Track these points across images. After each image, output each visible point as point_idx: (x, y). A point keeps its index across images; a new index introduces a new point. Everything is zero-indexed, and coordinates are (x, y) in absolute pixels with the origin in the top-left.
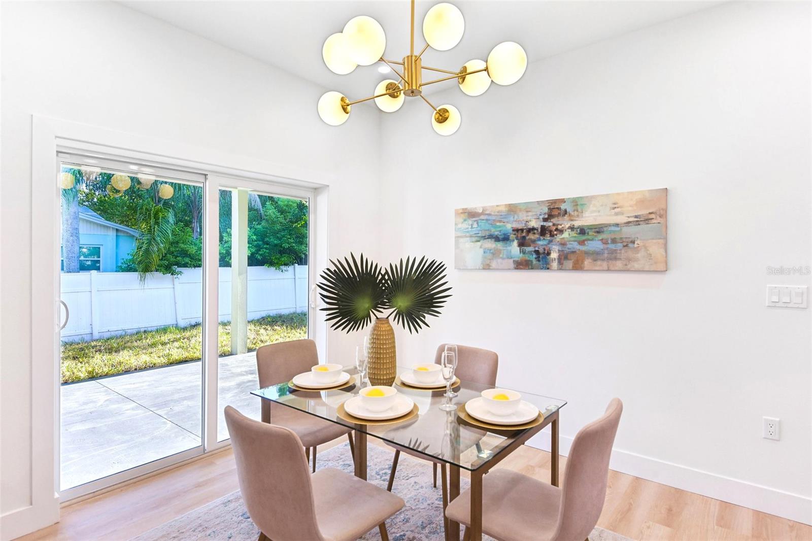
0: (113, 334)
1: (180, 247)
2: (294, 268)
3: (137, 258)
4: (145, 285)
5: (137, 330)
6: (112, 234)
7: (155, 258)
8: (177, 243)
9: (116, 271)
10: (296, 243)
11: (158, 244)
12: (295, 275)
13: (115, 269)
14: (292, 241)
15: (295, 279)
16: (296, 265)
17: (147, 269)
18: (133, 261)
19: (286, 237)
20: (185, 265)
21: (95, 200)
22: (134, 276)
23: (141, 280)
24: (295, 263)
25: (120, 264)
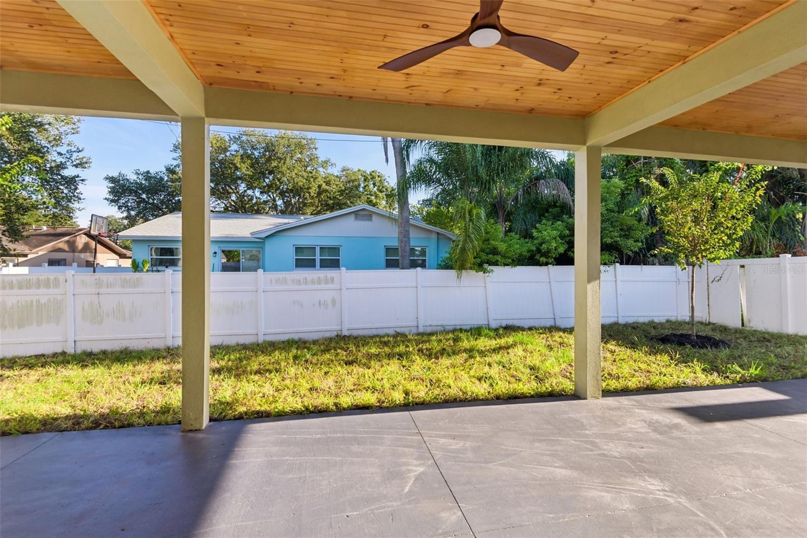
0: (434, 329)
1: (492, 244)
2: (615, 268)
3: (454, 256)
4: (462, 283)
5: (453, 327)
6: (434, 236)
7: (470, 256)
8: (488, 240)
9: (437, 269)
10: (620, 236)
11: (472, 241)
12: (616, 277)
13: (436, 267)
14: (616, 234)
15: (616, 281)
16: (618, 264)
17: (462, 267)
18: (450, 259)
19: (608, 230)
20: (496, 264)
21: (424, 213)
22: (452, 273)
23: (458, 277)
24: (617, 262)
25: (440, 263)
